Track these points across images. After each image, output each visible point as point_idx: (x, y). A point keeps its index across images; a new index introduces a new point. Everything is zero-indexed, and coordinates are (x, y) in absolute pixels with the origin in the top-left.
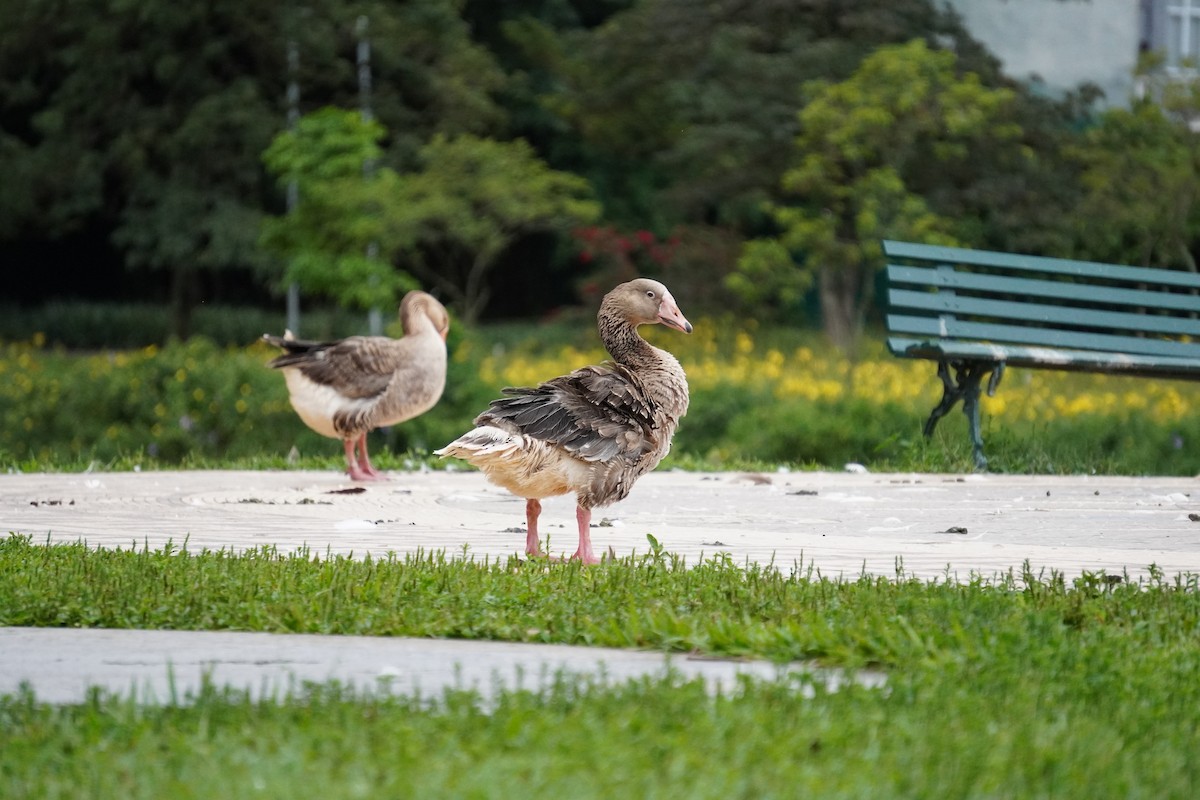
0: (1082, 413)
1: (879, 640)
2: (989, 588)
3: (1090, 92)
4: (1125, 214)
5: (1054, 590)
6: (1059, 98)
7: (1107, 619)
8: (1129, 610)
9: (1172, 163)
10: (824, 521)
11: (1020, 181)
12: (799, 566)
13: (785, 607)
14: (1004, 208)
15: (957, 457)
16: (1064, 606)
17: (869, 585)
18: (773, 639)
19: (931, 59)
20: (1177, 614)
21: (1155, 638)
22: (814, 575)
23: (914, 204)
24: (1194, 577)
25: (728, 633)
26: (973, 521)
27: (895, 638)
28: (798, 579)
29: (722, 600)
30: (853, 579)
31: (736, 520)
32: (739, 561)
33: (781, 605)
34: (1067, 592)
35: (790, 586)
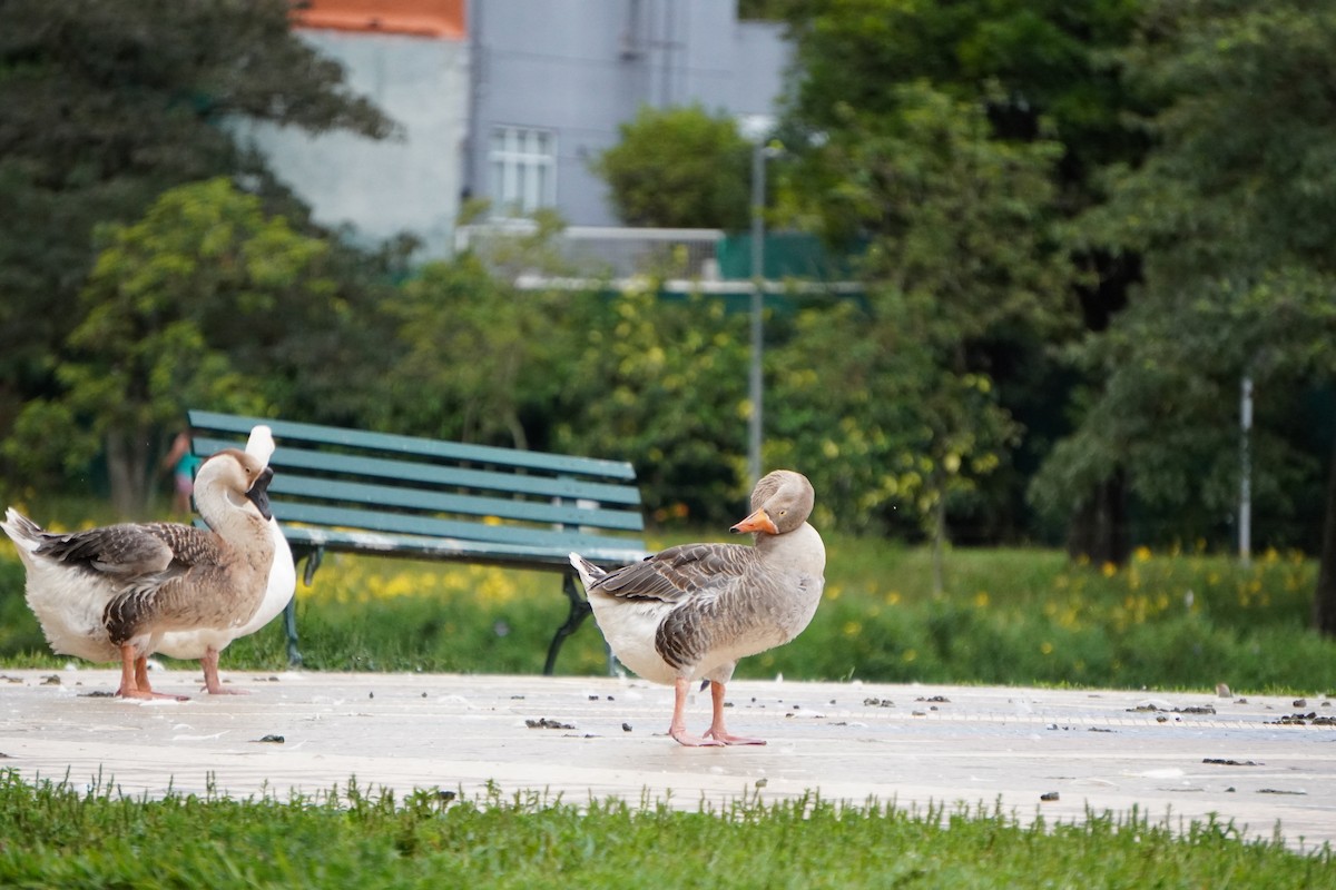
0: (400, 596)
1: (191, 871)
2: (313, 808)
3: (408, 243)
4: (446, 377)
5: (383, 810)
6: (374, 248)
7: (441, 844)
8: (465, 834)
9: (496, 322)
10: (121, 728)
11: (332, 339)
12: (97, 782)
13: (83, 832)
14: (315, 368)
15: (268, 652)
16: (397, 829)
17: (178, 804)
18: (70, 871)
19: (234, 201)
20: (518, 838)
21: (494, 865)
22: (115, 790)
23: (216, 361)
24: (534, 795)
25: (18, 864)
26: (290, 728)
27: (210, 868)
28: (95, 797)
29: (10, 823)
30: (160, 797)
31: (22, 727)
32: (28, 777)
33: (77, 829)
34: (396, 812)
35: (88, 807)
